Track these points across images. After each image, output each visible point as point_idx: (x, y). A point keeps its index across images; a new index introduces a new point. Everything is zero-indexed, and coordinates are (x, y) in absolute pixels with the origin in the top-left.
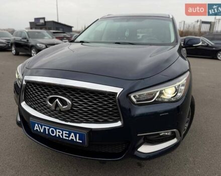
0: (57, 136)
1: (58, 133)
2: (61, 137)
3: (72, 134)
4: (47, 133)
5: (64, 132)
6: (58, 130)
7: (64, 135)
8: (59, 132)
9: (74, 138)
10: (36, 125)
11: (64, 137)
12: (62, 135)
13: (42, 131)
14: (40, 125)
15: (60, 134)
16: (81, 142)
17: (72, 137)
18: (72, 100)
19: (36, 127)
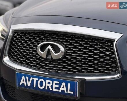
0: (46, 88)
1: (47, 85)
2: (51, 89)
3: (64, 84)
4: (35, 86)
5: (55, 82)
6: (47, 81)
7: (54, 86)
8: (49, 83)
9: (65, 89)
10: (23, 77)
11: (54, 90)
12: (52, 86)
13: (29, 85)
14: (27, 77)
15: (49, 85)
16: (72, 93)
17: (63, 87)
18: (65, 47)
19: (23, 81)
